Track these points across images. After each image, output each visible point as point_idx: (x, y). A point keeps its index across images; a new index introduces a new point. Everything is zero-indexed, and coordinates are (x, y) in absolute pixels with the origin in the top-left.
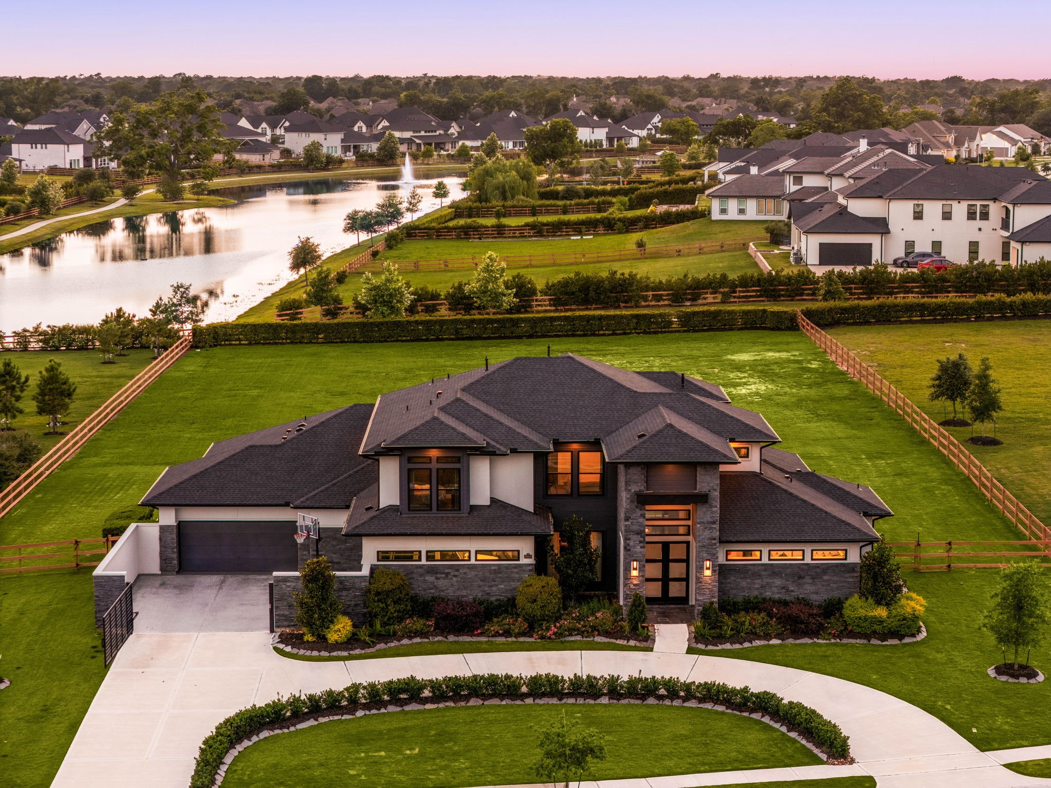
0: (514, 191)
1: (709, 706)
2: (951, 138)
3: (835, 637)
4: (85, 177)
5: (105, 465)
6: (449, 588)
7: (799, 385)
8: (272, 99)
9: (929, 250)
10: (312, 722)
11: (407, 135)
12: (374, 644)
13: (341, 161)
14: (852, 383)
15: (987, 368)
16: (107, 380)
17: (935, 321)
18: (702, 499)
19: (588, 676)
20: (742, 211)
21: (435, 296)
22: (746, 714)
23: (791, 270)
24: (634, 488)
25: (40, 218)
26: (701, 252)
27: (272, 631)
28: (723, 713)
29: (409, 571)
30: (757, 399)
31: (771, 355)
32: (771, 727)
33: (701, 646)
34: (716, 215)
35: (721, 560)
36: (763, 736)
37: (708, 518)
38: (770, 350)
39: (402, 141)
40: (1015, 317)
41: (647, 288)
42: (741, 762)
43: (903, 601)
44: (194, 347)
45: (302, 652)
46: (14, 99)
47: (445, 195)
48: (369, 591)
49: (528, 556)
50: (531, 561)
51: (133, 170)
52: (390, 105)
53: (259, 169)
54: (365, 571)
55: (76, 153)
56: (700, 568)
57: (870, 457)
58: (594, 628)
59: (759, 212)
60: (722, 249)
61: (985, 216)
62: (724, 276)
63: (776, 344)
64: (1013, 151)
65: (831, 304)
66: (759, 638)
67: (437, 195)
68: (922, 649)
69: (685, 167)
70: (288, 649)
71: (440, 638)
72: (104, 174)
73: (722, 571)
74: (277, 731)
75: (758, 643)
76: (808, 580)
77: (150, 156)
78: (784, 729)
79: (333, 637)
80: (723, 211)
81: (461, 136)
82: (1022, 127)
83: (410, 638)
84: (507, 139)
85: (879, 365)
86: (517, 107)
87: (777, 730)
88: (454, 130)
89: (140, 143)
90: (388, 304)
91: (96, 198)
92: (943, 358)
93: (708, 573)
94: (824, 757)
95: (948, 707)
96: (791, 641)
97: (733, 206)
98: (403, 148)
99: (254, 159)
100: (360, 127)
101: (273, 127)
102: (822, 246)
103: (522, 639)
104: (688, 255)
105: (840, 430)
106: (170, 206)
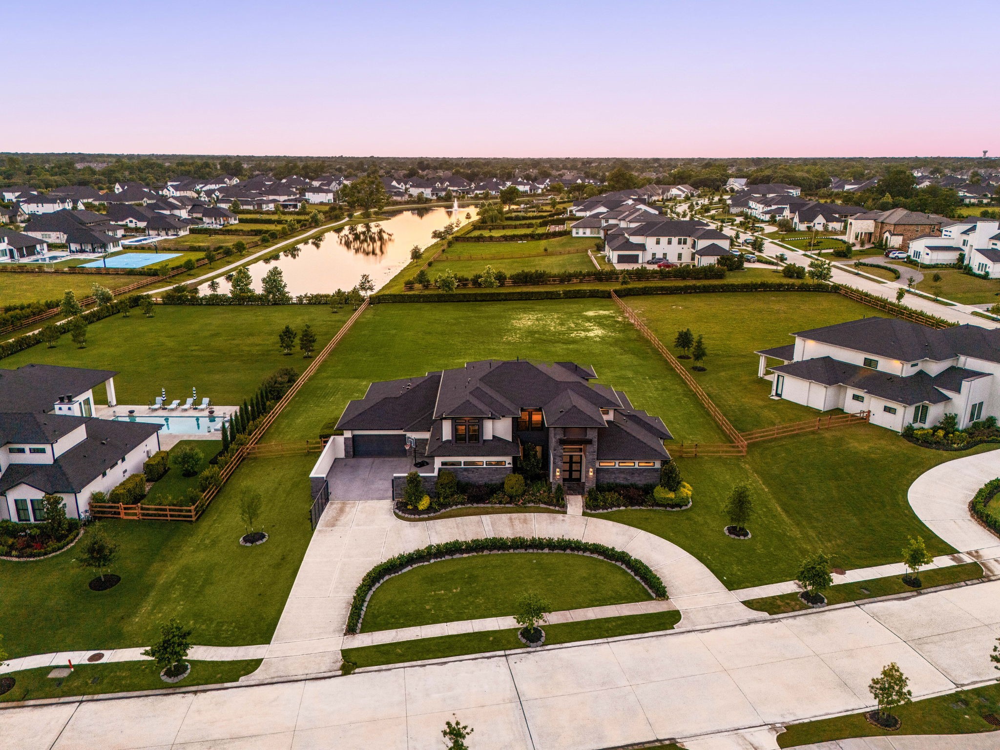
0: (496, 218)
1: (595, 556)
2: (660, 192)
3: (650, 506)
4: (333, 209)
5: (327, 378)
6: (474, 478)
7: (615, 331)
8: (406, 170)
9: (661, 257)
10: (409, 568)
11: (456, 189)
12: (440, 510)
13: (431, 200)
14: (637, 330)
15: (701, 339)
16: (333, 323)
17: (667, 294)
18: (590, 442)
19: (539, 538)
20: (584, 233)
21: (467, 280)
22: (613, 562)
23: (607, 268)
24: (558, 437)
25: (315, 227)
26: (569, 253)
27: (393, 500)
28: (603, 561)
29: (456, 470)
30: (598, 339)
31: (602, 312)
32: (626, 572)
33: (589, 511)
34: (574, 235)
35: (597, 466)
36: (623, 578)
37: (592, 450)
38: (600, 310)
39: (454, 191)
40: (700, 292)
41: (550, 277)
42: (614, 598)
43: (682, 489)
44: (370, 304)
45: (406, 515)
46: (308, 170)
47: (470, 218)
48: (437, 483)
49: (509, 464)
50: (511, 466)
51: (352, 206)
52: (449, 173)
53: (400, 203)
54: (436, 474)
55: (330, 196)
56: (588, 472)
57: (650, 378)
58: (540, 500)
59: (591, 233)
60: (577, 252)
61: (685, 243)
62: (581, 272)
63: (602, 306)
64: (683, 195)
65: (624, 286)
66: (615, 506)
67: (467, 218)
68: (690, 514)
69: (560, 203)
70: (400, 513)
71: (469, 505)
72: (341, 208)
73: (598, 471)
74: (393, 575)
75: (614, 509)
76: (636, 475)
77: (358, 201)
78: (632, 574)
79: (421, 507)
80: (577, 233)
81: (476, 189)
82: (687, 185)
83: (456, 505)
84: (493, 190)
85: (647, 320)
86: (496, 177)
87: (630, 575)
88: (473, 185)
89: (353, 195)
90: (448, 286)
91: (337, 218)
92: (680, 331)
93: (591, 474)
94: (654, 595)
95: (709, 557)
96: (629, 507)
97: (581, 231)
98: (454, 194)
99: (399, 199)
100: (438, 185)
101: (406, 184)
102: (619, 256)
103: (507, 505)
104: (564, 254)
105: (636, 361)
106: (366, 220)
